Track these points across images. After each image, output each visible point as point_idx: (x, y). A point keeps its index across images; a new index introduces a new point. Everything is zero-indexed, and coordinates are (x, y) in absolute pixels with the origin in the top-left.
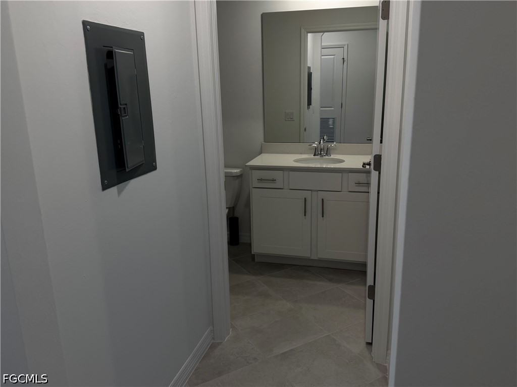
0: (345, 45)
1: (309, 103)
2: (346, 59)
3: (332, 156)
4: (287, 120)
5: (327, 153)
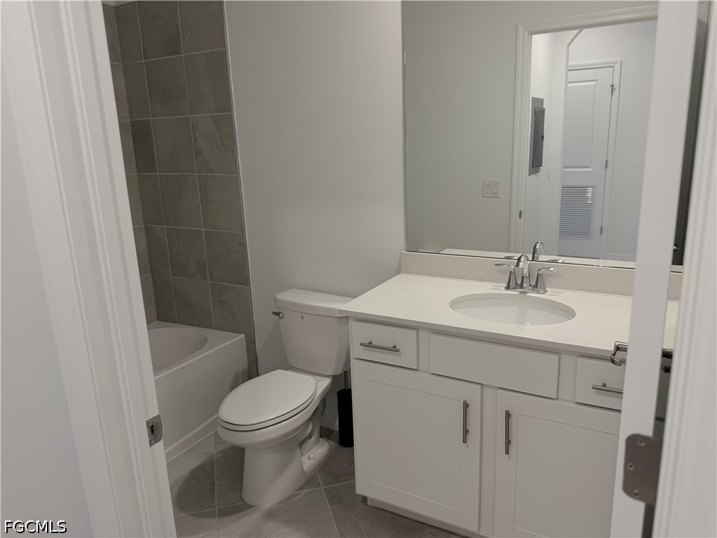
0: (616, 63)
1: (536, 162)
2: (616, 86)
3: (548, 293)
4: (487, 195)
5: (536, 286)
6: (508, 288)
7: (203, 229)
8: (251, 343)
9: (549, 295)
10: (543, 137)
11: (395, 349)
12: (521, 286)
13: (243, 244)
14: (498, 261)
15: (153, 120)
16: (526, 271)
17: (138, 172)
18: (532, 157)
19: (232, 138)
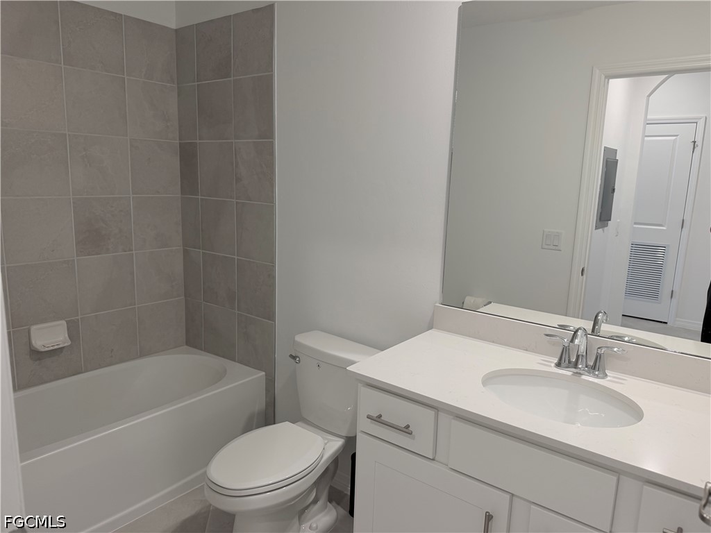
0: (700, 118)
1: (604, 216)
2: (699, 143)
3: (609, 378)
4: (546, 247)
5: (594, 367)
6: (558, 365)
7: (236, 257)
8: (270, 382)
9: (609, 380)
10: (614, 190)
11: (406, 430)
12: (576, 366)
13: (272, 276)
14: (549, 331)
15: (199, 143)
16: (582, 348)
17: (182, 194)
18: (600, 211)
19: (271, 166)
